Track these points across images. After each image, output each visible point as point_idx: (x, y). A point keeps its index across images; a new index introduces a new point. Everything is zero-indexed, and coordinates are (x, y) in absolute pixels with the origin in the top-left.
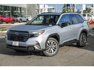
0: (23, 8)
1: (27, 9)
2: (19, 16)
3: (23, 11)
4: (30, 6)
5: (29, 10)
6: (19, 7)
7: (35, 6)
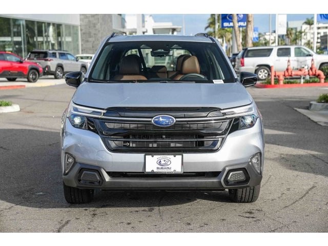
0: (68, 27)
1: (83, 31)
2: (54, 55)
3: (69, 39)
4: (91, 19)
5: (90, 33)
6: (54, 24)
7: (111, 21)
